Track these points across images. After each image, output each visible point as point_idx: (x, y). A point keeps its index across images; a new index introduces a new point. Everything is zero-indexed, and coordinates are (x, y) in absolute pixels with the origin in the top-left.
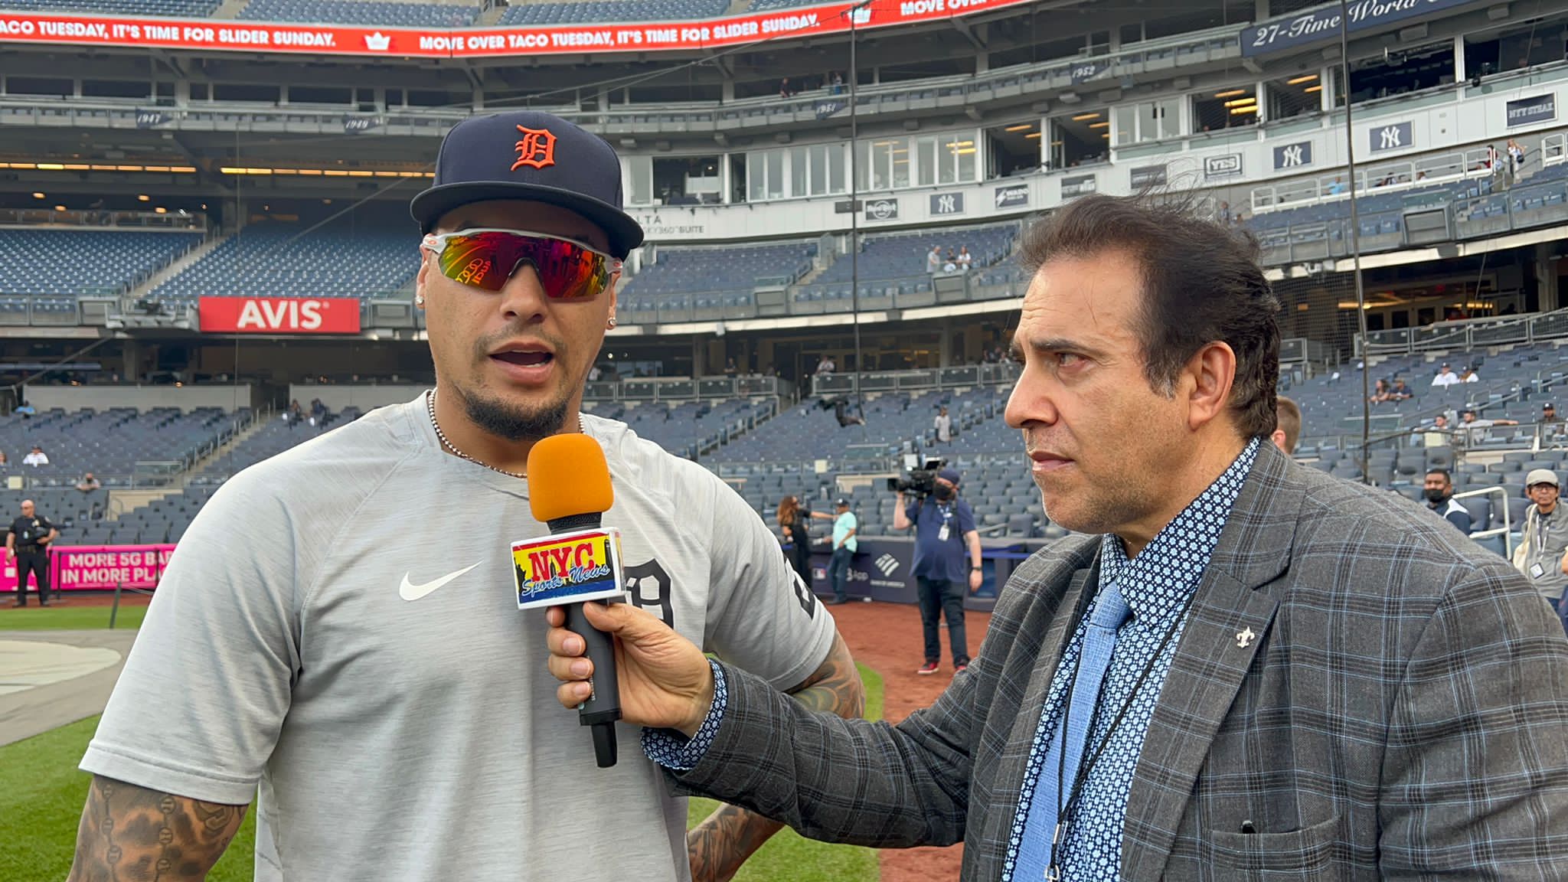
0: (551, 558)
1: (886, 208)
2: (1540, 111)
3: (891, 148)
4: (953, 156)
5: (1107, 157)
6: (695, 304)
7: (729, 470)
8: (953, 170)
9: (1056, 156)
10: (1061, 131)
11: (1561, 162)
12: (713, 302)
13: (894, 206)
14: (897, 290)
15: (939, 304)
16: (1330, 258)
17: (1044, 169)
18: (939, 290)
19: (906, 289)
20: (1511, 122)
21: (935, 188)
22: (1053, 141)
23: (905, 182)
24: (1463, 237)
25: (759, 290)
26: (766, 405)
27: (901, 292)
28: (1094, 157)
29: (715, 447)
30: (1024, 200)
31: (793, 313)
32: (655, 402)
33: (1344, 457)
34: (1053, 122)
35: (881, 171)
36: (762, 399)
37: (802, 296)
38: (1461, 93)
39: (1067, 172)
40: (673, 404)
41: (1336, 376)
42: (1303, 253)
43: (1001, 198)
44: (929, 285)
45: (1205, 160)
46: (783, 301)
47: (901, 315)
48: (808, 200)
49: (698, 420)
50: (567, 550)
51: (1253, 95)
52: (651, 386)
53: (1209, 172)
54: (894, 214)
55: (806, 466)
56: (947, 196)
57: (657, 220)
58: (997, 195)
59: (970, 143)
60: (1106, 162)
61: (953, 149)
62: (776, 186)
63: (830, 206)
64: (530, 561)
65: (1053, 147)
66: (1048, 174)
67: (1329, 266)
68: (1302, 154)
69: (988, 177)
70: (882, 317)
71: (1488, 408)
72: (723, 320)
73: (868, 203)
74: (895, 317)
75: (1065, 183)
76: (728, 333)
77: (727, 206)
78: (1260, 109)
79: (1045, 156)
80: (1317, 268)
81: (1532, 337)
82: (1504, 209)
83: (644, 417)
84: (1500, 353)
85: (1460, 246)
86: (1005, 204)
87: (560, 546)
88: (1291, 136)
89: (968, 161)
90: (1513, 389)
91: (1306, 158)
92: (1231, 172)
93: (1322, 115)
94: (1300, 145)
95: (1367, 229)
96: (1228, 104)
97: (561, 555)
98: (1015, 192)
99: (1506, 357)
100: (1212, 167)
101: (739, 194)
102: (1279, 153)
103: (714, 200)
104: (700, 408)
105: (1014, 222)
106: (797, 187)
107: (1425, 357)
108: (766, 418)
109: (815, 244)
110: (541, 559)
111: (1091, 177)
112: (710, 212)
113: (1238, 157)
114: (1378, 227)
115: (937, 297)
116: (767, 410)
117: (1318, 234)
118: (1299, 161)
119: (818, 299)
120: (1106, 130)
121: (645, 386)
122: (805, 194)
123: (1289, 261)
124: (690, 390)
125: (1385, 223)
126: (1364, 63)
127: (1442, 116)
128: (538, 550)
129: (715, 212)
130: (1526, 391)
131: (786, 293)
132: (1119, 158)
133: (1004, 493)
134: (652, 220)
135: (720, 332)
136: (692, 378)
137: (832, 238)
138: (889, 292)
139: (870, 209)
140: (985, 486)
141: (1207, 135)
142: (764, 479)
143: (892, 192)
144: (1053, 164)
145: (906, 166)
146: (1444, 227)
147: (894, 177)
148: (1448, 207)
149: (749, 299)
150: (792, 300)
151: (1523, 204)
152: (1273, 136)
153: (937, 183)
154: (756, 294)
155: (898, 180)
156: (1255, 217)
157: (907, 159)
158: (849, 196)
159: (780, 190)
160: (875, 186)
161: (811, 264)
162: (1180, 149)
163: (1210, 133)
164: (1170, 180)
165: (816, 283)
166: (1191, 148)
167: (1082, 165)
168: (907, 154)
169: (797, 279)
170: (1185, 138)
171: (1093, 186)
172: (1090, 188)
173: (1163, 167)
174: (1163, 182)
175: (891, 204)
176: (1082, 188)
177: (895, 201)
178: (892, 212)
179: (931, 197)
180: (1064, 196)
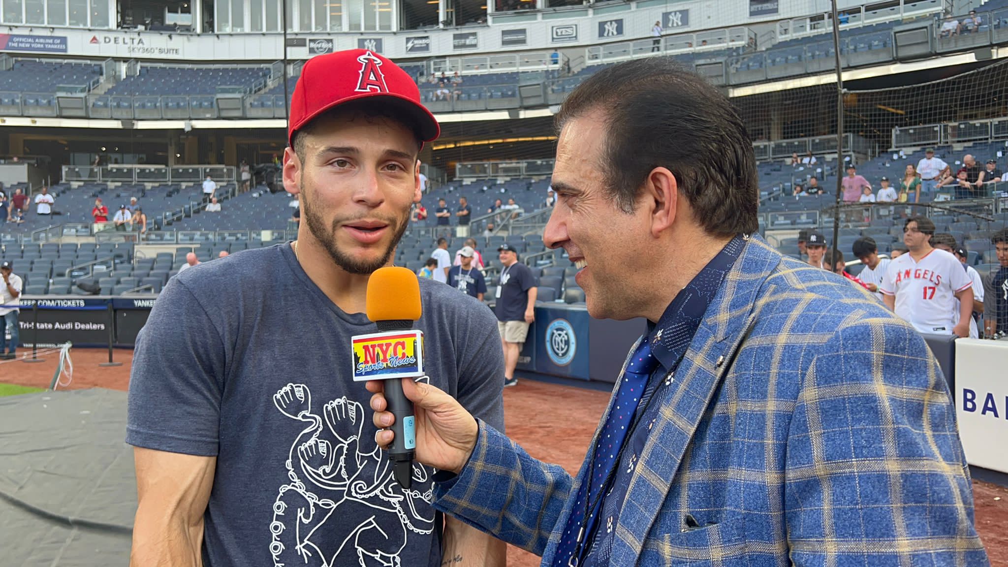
0: (377, 349)
1: (324, 45)
2: (769, 8)
3: (328, 2)
4: (375, 12)
5: (486, 21)
6: (167, 105)
7: (188, 238)
8: (375, 22)
9: (450, 16)
11: (790, 39)
12: (182, 104)
13: (330, 45)
17: (441, 26)
20: (752, 14)
21: (362, 34)
22: (447, 8)
23: (340, 28)
24: (734, 83)
25: (219, 96)
26: (226, 189)
28: (476, 21)
29: (179, 219)
30: (426, 48)
31: (248, 116)
32: (134, 183)
35: (321, 21)
36: (224, 184)
37: (256, 103)
39: (457, 29)
40: (148, 186)
43: (410, 45)
45: (553, 27)
46: (240, 106)
48: (264, 34)
49: (169, 198)
50: (388, 345)
52: (130, 171)
54: (330, 51)
55: (254, 235)
56: (370, 40)
57: (140, 41)
58: (407, 42)
59: (387, 4)
60: (485, 25)
61: (375, 7)
62: (238, 22)
63: (281, 41)
64: (363, 351)
65: (447, 12)
66: (444, 30)
68: (617, 28)
69: (401, 28)
72: (191, 119)
73: (311, 41)
75: (456, 37)
76: (195, 130)
77: (199, 35)
79: (442, 18)
82: (761, 65)
83: (123, 194)
85: (731, 90)
86: (413, 49)
87: (384, 342)
88: (610, 15)
89: (386, 16)
91: (620, 30)
92: (570, 38)
93: (631, 1)
94: (616, 21)
97: (384, 348)
98: (420, 42)
100: (557, 33)
101: (209, 26)
102: (602, 25)
103: (187, 30)
104: (171, 189)
105: (419, 64)
106: (255, 23)
108: (227, 198)
109: (269, 69)
110: (371, 350)
111: (474, 34)
112: (185, 38)
113: (574, 27)
116: (227, 192)
118: (615, 33)
119: (269, 106)
120: (485, 2)
121: (125, 171)
122: (261, 30)
124: (164, 175)
127: (708, 6)
128: (369, 344)
129: (189, 40)
131: (243, 100)
132: (494, 22)
133: (418, 259)
134: (136, 41)
135: (188, 129)
136: (167, 165)
137: (283, 65)
139: (312, 45)
140: (402, 253)
141: (555, 10)
142: (215, 245)
143: (329, 34)
144: (447, 23)
145: (340, 17)
146: (722, 76)
147: (331, 23)
148: (726, 61)
149: (212, 103)
150: (248, 106)
151: (774, 61)
152: (598, 14)
153: (363, 30)
154: (217, 99)
155: (334, 25)
156: (589, 67)
157: (340, 11)
158: (296, 34)
159: (241, 25)
160: (316, 28)
161: (265, 82)
162: (536, 19)
163: (557, 8)
164: (528, 40)
165: (268, 95)
166: (543, 18)
167: (467, 25)
168: (340, 7)
169: (253, 92)
170: (539, 11)
171: (475, 41)
172: (473, 42)
173: (523, 31)
174: (523, 42)
175: (328, 43)
176: (468, 42)
177: (331, 41)
178: (329, 49)
179: (359, 40)
180: (455, 47)
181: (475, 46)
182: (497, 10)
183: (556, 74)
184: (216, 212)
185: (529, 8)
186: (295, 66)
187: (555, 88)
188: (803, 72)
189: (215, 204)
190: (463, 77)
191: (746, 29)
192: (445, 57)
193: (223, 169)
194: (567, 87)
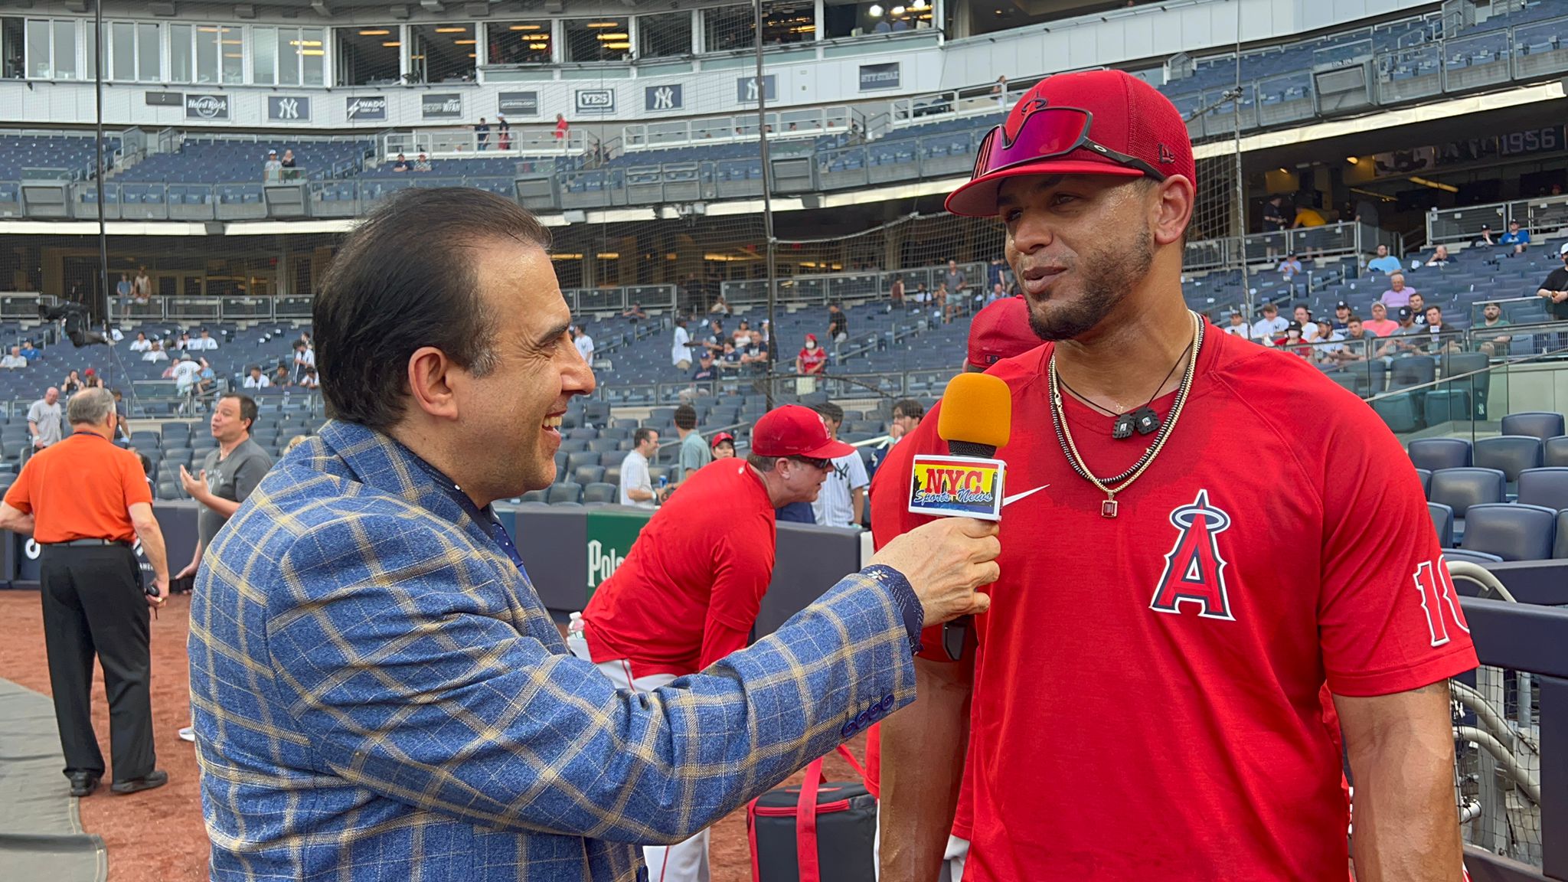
0: (945, 477)
1: (213, 105)
2: (888, 78)
3: (219, 36)
4: (297, 56)
5: (474, 77)
8: (297, 71)
9: (417, 68)
10: (422, 40)
11: (907, 126)
13: (223, 105)
14: (218, 198)
15: (270, 218)
16: (701, 200)
17: (404, 82)
18: (272, 201)
19: (231, 197)
20: (864, 86)
21: (275, 89)
22: (413, 53)
23: (238, 78)
24: (825, 188)
25: (27, 183)
27: (224, 200)
28: (459, 75)
30: (381, 114)
31: (77, 216)
33: (717, 403)
34: (414, 30)
35: (207, 65)
37: (90, 196)
38: (820, 52)
39: (429, 87)
41: (705, 322)
42: (674, 193)
43: (354, 109)
44: (260, 195)
45: (577, 92)
46: (63, 200)
47: (224, 229)
48: (110, 84)
50: (960, 473)
51: (626, 31)
53: (580, 105)
54: (223, 114)
56: (289, 99)
58: (349, 105)
59: (318, 44)
60: (473, 82)
61: (296, 47)
62: (66, 62)
63: (140, 96)
64: (927, 475)
65: (413, 61)
66: (408, 88)
67: (699, 209)
68: (673, 97)
69: (338, 84)
70: (199, 230)
71: (849, 358)
73: (189, 97)
74: (216, 230)
75: (426, 99)
78: (633, 46)
79: (404, 69)
80: (688, 210)
81: (881, 293)
82: (861, 163)
84: (853, 307)
85: (822, 198)
86: (357, 115)
87: (955, 468)
88: (663, 77)
89: (315, 63)
90: (870, 341)
91: (677, 101)
92: (603, 108)
93: (693, 58)
94: (671, 87)
95: (736, 173)
96: (600, 37)
97: (954, 476)
98: (370, 104)
99: (859, 310)
100: (583, 101)
101: (14, 66)
102: (650, 92)
105: (368, 138)
107: (786, 308)
109: (118, 139)
110: (937, 476)
111: (457, 96)
113: (610, 92)
114: (747, 172)
115: (269, 210)
116: (40, 336)
117: (690, 174)
118: (670, 105)
120: (472, 48)
122: (105, 76)
123: (661, 201)
125: (753, 169)
126: (733, 10)
127: (803, 73)
128: (936, 467)
130: (881, 343)
131: (69, 190)
132: (486, 79)
137: (142, 134)
138: (208, 199)
139: (192, 104)
141: (579, 66)
142: (8, 422)
143: (221, 88)
144: (412, 78)
145: (240, 60)
146: (808, 177)
147: (223, 70)
148: (813, 157)
149: (15, 195)
150: (77, 199)
151: (878, 160)
152: (644, 75)
153: (276, 83)
154: (23, 188)
155: (230, 74)
156: (626, 154)
157: (240, 52)
158: (165, 86)
159: (72, 68)
160: (199, 79)
161: (111, 161)
162: (551, 78)
163: (583, 63)
164: (540, 109)
165: (112, 184)
166: (562, 77)
167: (446, 82)
168: (240, 46)
169: (88, 177)
170: (557, 66)
171: (458, 106)
172: (455, 108)
173: (533, 95)
174: (533, 111)
175: (219, 101)
176: (446, 108)
177: (224, 98)
178: (221, 110)
179: (270, 98)
180: (425, 114)
181: (458, 114)
182: (490, 61)
183: (578, 164)
184: (18, 369)
185: (541, 61)
186: (162, 137)
187: (572, 185)
188: (917, 176)
189: (16, 357)
190: (433, 162)
191: (848, 108)
192: (409, 129)
193: (34, 299)
194: (588, 184)
